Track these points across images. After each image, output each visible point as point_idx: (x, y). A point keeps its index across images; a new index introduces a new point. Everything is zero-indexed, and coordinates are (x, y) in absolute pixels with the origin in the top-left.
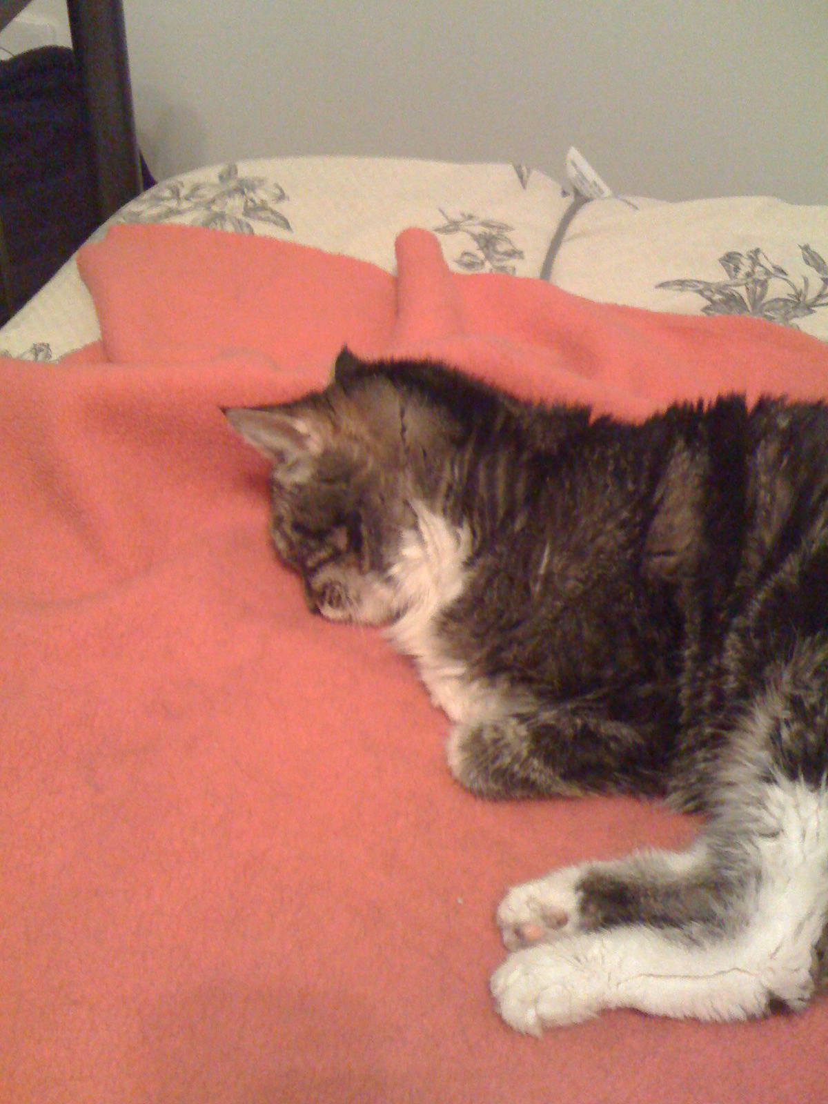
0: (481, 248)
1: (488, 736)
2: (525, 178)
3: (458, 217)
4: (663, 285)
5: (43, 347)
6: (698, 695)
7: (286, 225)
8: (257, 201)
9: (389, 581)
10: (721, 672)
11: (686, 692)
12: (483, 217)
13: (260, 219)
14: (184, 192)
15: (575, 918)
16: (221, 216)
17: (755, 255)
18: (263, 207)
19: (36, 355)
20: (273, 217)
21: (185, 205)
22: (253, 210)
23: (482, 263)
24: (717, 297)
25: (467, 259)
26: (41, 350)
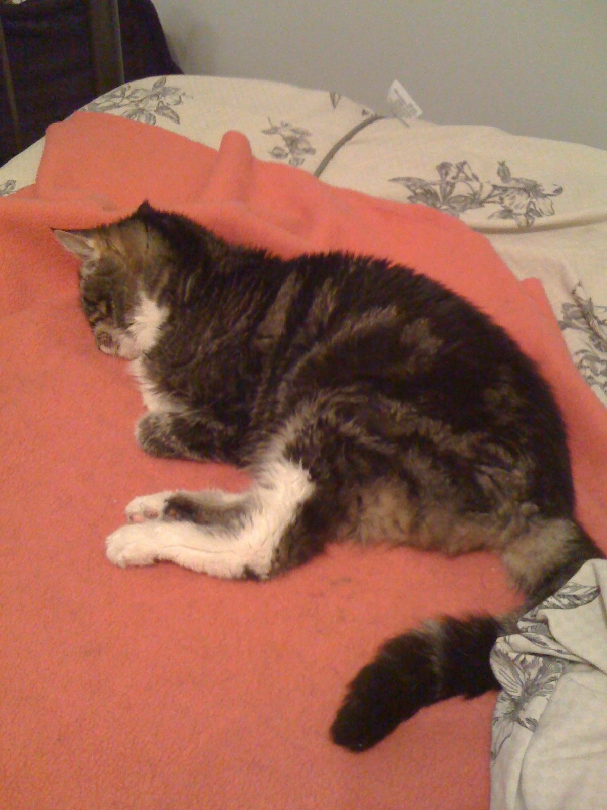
0: (288, 145)
1: (152, 421)
2: (336, 101)
3: (278, 125)
4: (395, 180)
5: (12, 182)
6: (262, 413)
7: (178, 121)
8: (165, 104)
9: (129, 333)
10: (275, 402)
11: (255, 410)
12: (294, 126)
13: (164, 115)
14: (128, 93)
15: (161, 515)
16: (142, 111)
17: (461, 167)
18: (167, 108)
19: (7, 187)
20: (171, 115)
21: (126, 101)
22: (161, 109)
23: (287, 155)
24: (419, 191)
25: (276, 152)
26: (10, 184)
